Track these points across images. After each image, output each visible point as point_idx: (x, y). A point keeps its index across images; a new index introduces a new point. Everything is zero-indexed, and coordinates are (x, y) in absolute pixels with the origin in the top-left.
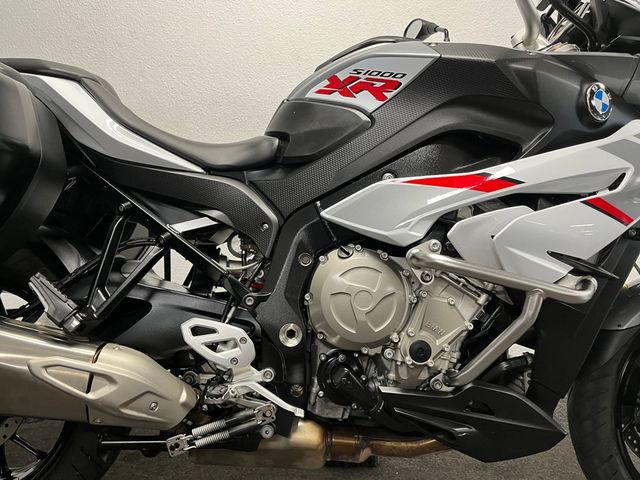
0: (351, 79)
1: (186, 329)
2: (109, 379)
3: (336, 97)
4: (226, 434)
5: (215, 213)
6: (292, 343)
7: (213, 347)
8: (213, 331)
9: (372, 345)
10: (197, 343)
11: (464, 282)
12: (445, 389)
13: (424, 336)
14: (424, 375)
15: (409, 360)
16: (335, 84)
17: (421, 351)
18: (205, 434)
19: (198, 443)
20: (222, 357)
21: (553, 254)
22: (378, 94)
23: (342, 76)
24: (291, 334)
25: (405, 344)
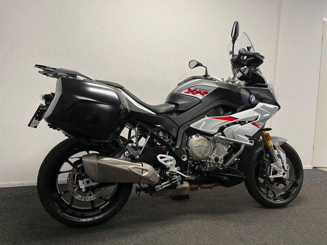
0: (195, 90)
2: (147, 170)
3: (191, 94)
4: (170, 184)
5: (159, 126)
6: (185, 160)
7: (165, 161)
8: (165, 158)
9: (204, 159)
10: (162, 161)
11: (225, 143)
12: (221, 169)
13: (217, 156)
14: (217, 166)
15: (214, 162)
16: (190, 91)
17: (217, 159)
18: (165, 184)
19: (163, 187)
20: (168, 164)
21: (246, 135)
22: (202, 95)
23: (192, 89)
25: (213, 158)
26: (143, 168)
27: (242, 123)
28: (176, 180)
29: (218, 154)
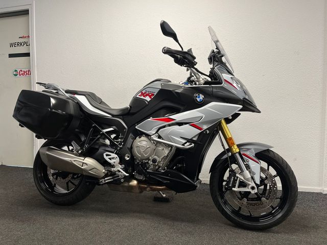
1: (105, 155)
2: (87, 164)
3: (142, 97)
4: (112, 180)
5: (114, 127)
6: (128, 159)
7: (110, 159)
8: (110, 155)
9: (146, 160)
10: (107, 158)
12: (162, 171)
15: (152, 163)
16: (143, 94)
17: (154, 161)
18: (108, 179)
19: (106, 181)
20: (112, 162)
21: (182, 137)
22: (150, 97)
23: (144, 92)
24: (128, 157)
25: (151, 159)
26: (84, 161)
27: (180, 124)
28: (118, 176)
29: (157, 156)
